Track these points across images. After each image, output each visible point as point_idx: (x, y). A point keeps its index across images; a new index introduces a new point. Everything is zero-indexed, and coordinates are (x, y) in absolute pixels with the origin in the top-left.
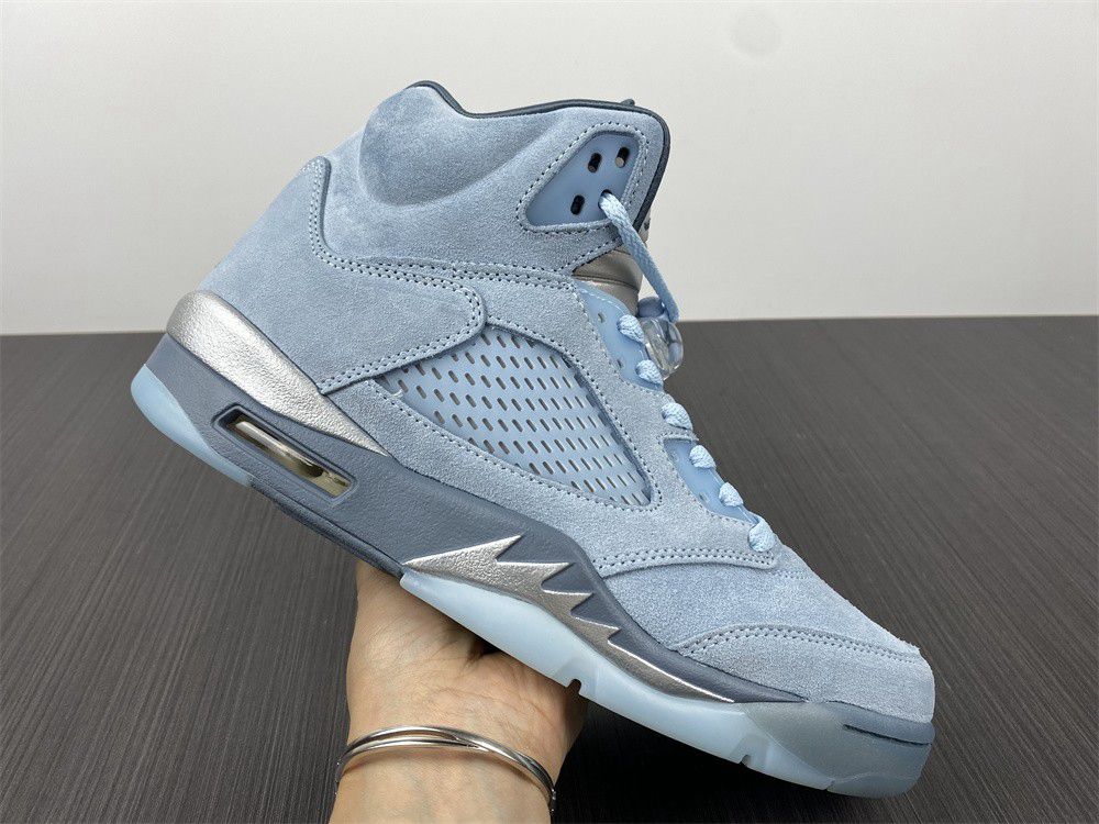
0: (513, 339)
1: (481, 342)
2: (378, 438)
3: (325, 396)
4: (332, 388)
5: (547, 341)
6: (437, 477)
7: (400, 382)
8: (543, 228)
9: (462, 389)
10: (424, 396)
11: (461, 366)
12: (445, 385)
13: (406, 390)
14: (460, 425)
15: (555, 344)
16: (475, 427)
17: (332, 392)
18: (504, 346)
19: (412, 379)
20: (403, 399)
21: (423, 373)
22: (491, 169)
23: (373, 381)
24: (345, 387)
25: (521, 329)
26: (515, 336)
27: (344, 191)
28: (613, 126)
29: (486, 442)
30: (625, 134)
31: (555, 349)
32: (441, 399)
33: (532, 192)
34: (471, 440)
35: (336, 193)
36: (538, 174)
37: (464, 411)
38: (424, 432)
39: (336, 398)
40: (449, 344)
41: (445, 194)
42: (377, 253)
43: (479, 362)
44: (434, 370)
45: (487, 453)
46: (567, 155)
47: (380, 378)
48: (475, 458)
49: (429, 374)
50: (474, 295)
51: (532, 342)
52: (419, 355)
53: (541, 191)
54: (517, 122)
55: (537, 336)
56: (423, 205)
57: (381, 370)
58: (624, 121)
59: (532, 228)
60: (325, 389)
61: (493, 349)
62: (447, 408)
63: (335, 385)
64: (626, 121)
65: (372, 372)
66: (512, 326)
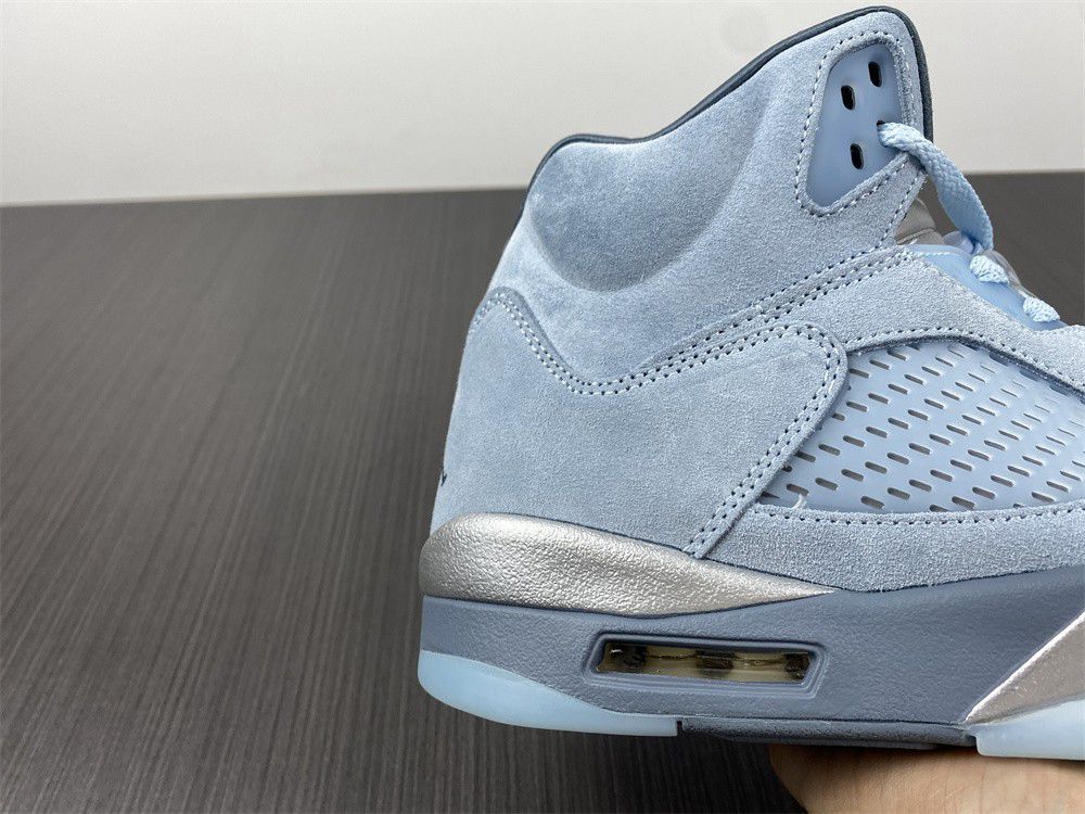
0: (890, 353)
1: (856, 380)
2: (805, 575)
3: (704, 558)
4: (709, 544)
5: (933, 332)
6: (920, 582)
7: (790, 487)
8: (838, 203)
9: (875, 450)
10: (833, 486)
11: (853, 423)
12: (851, 458)
13: (804, 492)
14: (905, 496)
15: (945, 331)
16: (927, 488)
17: (710, 551)
18: (886, 367)
19: (804, 475)
20: (812, 506)
21: (812, 459)
22: (736, 171)
23: (758, 505)
24: (726, 533)
25: (894, 336)
26: (890, 348)
27: (559, 306)
28: (847, 44)
29: (955, 500)
30: (866, 45)
31: (949, 337)
32: (859, 477)
33: (803, 168)
34: (933, 508)
35: (549, 314)
36: (797, 144)
37: (897, 476)
38: (868, 532)
39: (721, 554)
40: (823, 404)
41: (698, 232)
42: (657, 349)
43: (870, 405)
44: (822, 447)
45: (969, 513)
46: (818, 103)
47: (765, 496)
48: (961, 528)
49: (820, 456)
50: (810, 327)
51: (915, 343)
52: (796, 440)
53: (813, 160)
54: (732, 104)
55: (919, 333)
56: (678, 260)
57: (760, 485)
58: (856, 32)
59: (826, 209)
60: (700, 549)
61: (876, 379)
62: (874, 486)
63: (711, 537)
64: (858, 30)
65: (750, 494)
66: (881, 338)
